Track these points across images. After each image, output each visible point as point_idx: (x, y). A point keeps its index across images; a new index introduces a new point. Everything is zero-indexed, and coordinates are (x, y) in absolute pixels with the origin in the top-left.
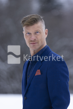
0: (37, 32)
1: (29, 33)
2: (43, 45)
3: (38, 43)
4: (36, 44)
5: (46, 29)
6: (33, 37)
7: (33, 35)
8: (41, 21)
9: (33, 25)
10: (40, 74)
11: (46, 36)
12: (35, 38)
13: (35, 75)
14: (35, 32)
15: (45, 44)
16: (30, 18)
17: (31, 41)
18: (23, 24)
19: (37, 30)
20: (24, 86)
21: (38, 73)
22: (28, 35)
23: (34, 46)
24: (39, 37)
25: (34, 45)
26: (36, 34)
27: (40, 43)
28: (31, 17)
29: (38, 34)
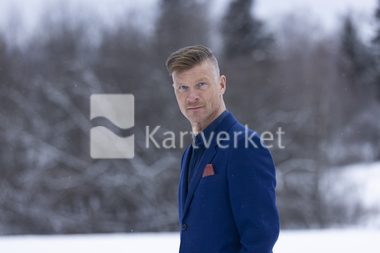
0: (202, 84)
1: (184, 87)
2: (216, 112)
4: (202, 110)
5: (221, 75)
6: (194, 94)
7: (192, 89)
8: (208, 59)
9: (191, 68)
12: (198, 97)
13: (203, 176)
14: (197, 83)
15: (223, 108)
16: (185, 54)
17: (190, 104)
18: (171, 66)
19: (201, 80)
22: (182, 90)
23: (195, 113)
24: (206, 96)
26: (199, 88)
27: (209, 107)
29: (204, 87)
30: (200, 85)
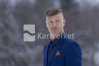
0: (58, 21)
1: (51, 22)
2: (61, 32)
3: (58, 29)
4: (57, 30)
5: (64, 19)
6: (55, 25)
7: (54, 23)
8: (60, 13)
9: (55, 15)
10: (59, 54)
11: (64, 25)
12: (56, 25)
13: (56, 55)
14: (56, 20)
17: (53, 28)
18: (47, 14)
19: (58, 20)
20: (45, 64)
21: (58, 54)
24: (59, 25)
25: (55, 31)
26: (57, 23)
27: (60, 30)
28: (53, 9)
29: (59, 22)
30: (57, 21)
